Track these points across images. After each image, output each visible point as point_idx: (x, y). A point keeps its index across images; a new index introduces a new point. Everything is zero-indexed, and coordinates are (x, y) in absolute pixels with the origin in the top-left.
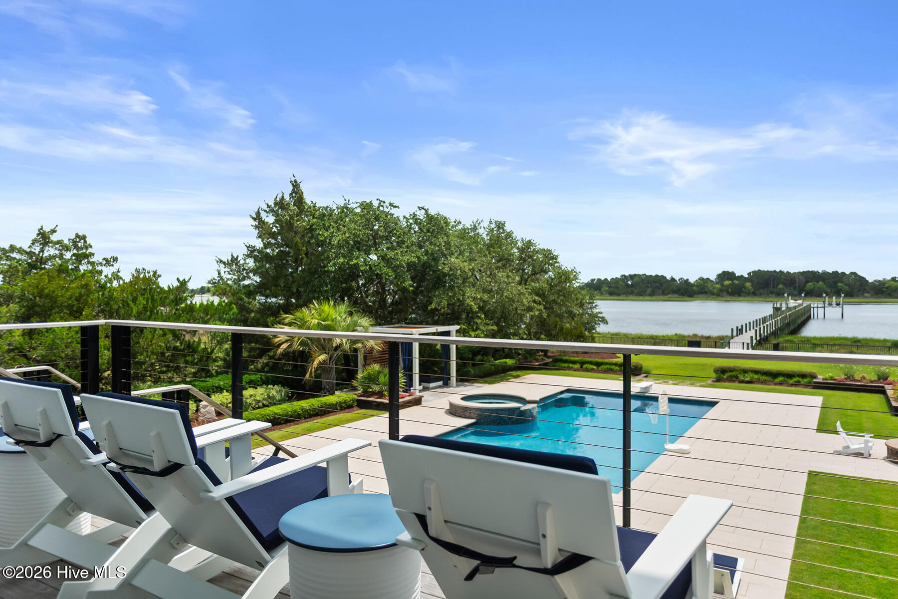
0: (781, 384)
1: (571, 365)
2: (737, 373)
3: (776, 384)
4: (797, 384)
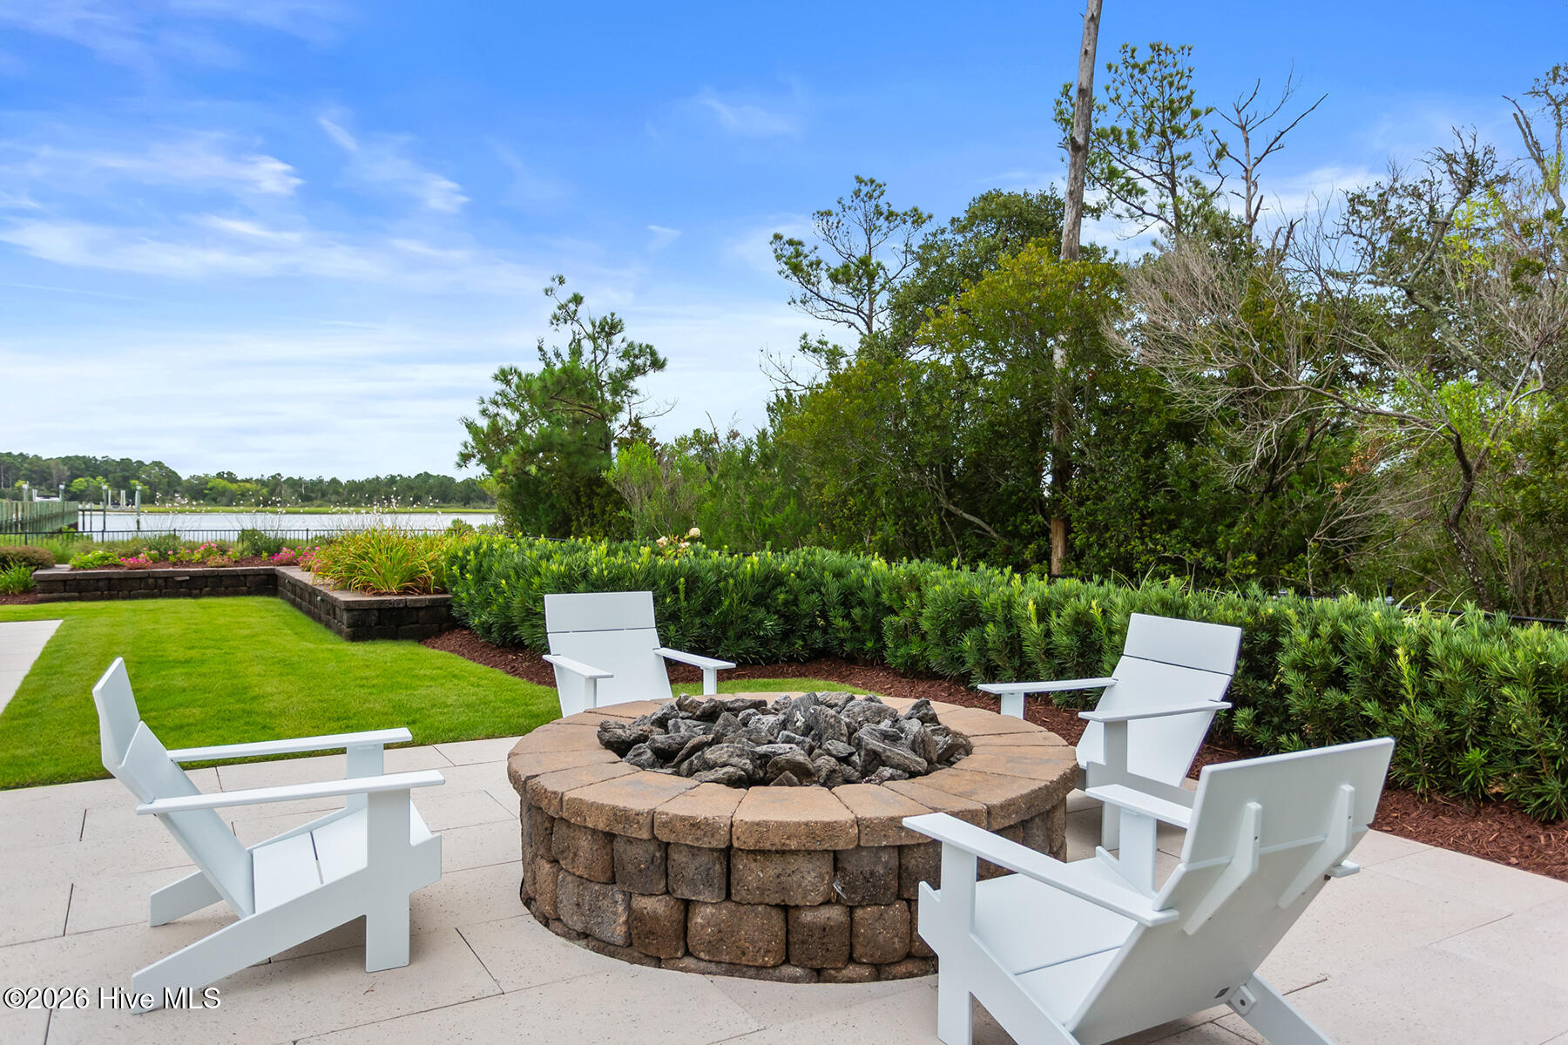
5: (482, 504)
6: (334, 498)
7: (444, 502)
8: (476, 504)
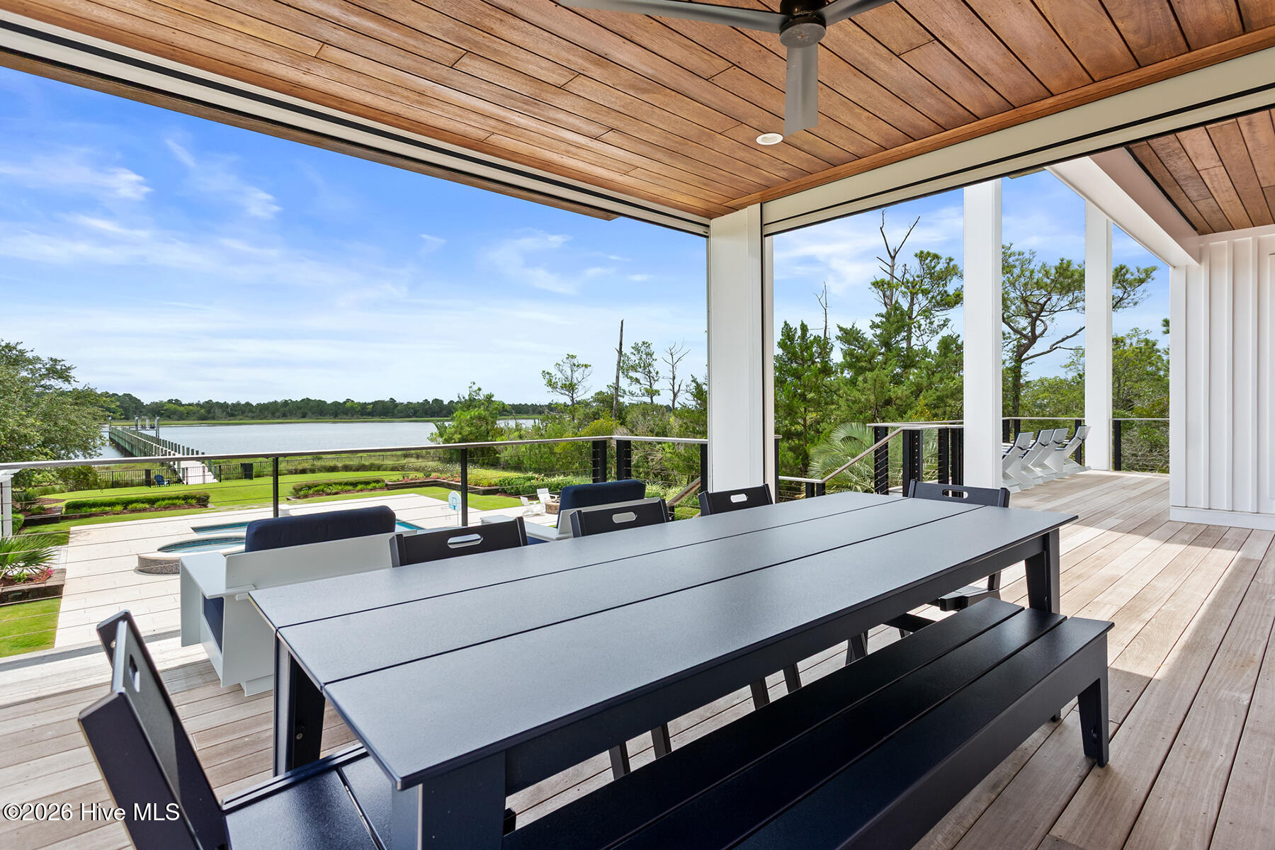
0: (361, 490)
1: (107, 509)
2: (322, 487)
3: (358, 491)
4: (374, 489)
5: (345, 417)
6: (250, 414)
7: (321, 415)
8: (341, 417)
